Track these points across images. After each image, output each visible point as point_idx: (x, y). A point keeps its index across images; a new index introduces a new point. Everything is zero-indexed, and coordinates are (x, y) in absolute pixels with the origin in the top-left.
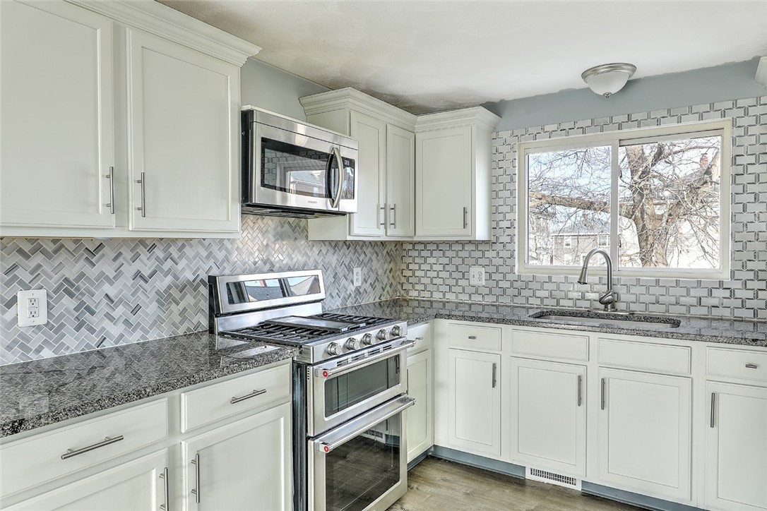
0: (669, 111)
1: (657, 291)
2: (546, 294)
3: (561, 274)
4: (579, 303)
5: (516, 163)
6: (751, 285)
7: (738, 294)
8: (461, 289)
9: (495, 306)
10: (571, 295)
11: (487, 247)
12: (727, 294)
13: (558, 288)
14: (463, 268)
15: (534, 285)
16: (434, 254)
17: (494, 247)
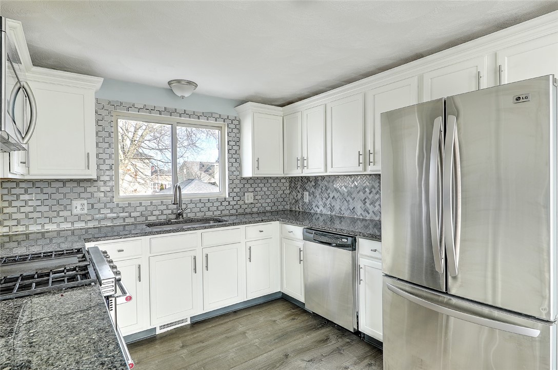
0: (203, 113)
1: (200, 205)
2: (138, 214)
3: (148, 200)
4: (160, 217)
5: (113, 124)
6: (235, 199)
7: (231, 203)
8: (62, 219)
9: (96, 228)
10: (155, 213)
11: (89, 184)
12: (227, 203)
13: (146, 209)
14: (65, 202)
15: (129, 209)
16: (30, 191)
17: (95, 184)
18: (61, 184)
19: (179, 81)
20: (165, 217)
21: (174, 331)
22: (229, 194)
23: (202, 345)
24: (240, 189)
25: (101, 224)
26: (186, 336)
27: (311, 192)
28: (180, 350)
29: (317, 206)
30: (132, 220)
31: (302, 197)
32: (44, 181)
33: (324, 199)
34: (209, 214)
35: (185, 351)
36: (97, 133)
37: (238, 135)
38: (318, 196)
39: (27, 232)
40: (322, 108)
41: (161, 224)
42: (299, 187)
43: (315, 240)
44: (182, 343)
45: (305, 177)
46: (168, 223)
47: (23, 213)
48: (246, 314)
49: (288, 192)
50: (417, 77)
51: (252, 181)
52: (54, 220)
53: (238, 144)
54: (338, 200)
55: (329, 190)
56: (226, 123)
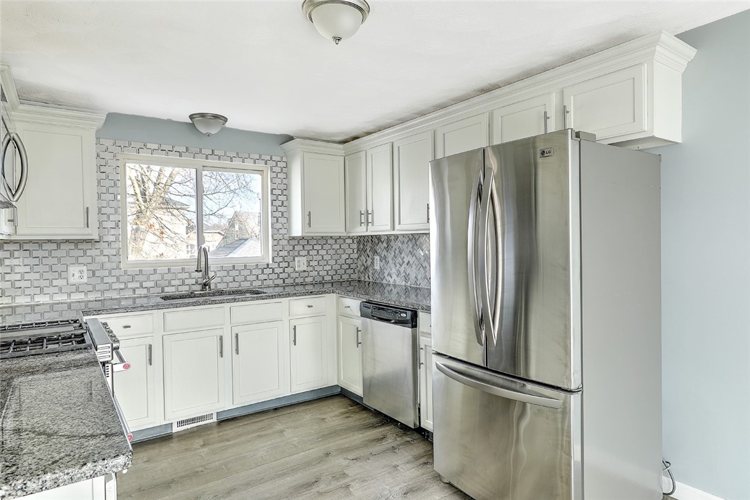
0: (237, 154)
1: (234, 273)
2: (152, 284)
3: (164, 266)
4: (181, 288)
5: (119, 170)
6: (281, 265)
7: (276, 271)
8: (56, 290)
9: (99, 301)
10: (173, 283)
11: (89, 246)
12: (271, 271)
13: (163, 278)
14: (59, 268)
15: (141, 278)
16: (16, 254)
17: (97, 245)
18: (54, 246)
19: (203, 115)
20: (187, 288)
21: (196, 429)
22: (273, 258)
23: (228, 443)
24: (288, 252)
25: (105, 295)
26: (209, 435)
27: (383, 256)
28: (199, 448)
29: (389, 275)
30: (144, 292)
31: (372, 263)
32: (34, 241)
33: (398, 265)
34: (246, 285)
35: (206, 449)
36: (99, 182)
37: (285, 181)
38: (391, 261)
39: (13, 304)
40: (388, 147)
41: (182, 297)
42: (368, 250)
43: (373, 317)
44: (204, 442)
45: (376, 236)
46: (191, 295)
47: (8, 281)
48: (289, 412)
49: (356, 256)
50: (488, 114)
51: (305, 242)
52: (46, 290)
53: (285, 192)
54: (414, 266)
55: (403, 254)
56: (269, 166)
